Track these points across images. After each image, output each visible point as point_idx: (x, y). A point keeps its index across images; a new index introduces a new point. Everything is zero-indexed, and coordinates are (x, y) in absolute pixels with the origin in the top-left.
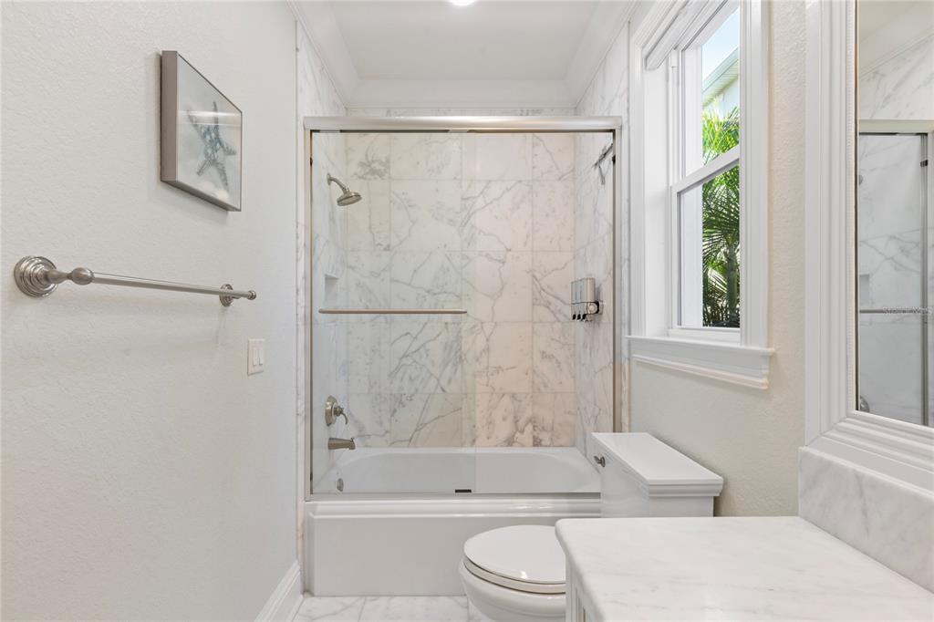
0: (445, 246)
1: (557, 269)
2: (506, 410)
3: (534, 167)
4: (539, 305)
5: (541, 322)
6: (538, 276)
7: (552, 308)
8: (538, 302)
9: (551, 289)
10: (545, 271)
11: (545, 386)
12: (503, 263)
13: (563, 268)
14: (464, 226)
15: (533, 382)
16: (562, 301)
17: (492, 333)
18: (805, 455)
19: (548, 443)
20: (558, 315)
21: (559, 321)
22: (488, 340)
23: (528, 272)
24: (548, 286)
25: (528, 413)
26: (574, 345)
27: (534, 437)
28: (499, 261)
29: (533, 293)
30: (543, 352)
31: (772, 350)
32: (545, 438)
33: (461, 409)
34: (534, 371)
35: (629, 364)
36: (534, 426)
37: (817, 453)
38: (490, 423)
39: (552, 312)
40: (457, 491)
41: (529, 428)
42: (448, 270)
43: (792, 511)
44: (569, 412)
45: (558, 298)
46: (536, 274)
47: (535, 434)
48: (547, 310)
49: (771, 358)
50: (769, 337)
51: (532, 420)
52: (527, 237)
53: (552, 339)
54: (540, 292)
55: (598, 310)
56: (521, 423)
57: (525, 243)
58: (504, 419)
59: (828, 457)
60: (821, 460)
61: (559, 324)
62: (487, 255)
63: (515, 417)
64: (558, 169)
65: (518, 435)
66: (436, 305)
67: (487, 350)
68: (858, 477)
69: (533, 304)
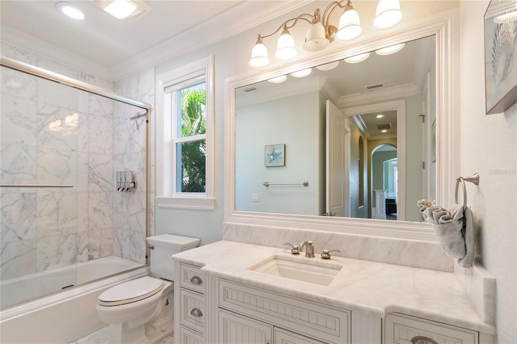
0: (23, 142)
1: (103, 164)
2: (70, 244)
3: (89, 107)
4: (93, 182)
5: (94, 192)
6: (92, 168)
7: (100, 184)
8: (92, 181)
9: (100, 174)
10: (96, 165)
11: (96, 227)
12: (69, 157)
13: (106, 164)
14: (39, 131)
15: (88, 225)
16: (106, 181)
17: (61, 199)
18: (225, 224)
19: (97, 257)
20: (103, 188)
21: (104, 191)
22: (58, 203)
23: (86, 164)
24: (98, 173)
25: (86, 243)
26: (112, 203)
27: (89, 256)
28: (66, 156)
29: (89, 176)
30: (95, 208)
31: (215, 198)
32: (95, 254)
33: (36, 248)
34: (89, 219)
35: (155, 209)
36: (89, 250)
37: (227, 223)
38: (59, 253)
39: (100, 186)
40: (63, 288)
41: (86, 250)
42: (25, 158)
43: (221, 239)
44: (110, 238)
45: (104, 179)
46: (91, 166)
47: (90, 253)
48: (97, 185)
49: (215, 201)
50: (214, 195)
51: (88, 247)
52: (85, 144)
53: (100, 201)
54: (93, 176)
55: (135, 186)
56: (81, 249)
57: (84, 148)
58: (69, 249)
59: (229, 223)
60: (228, 224)
61: (104, 193)
62: (57, 152)
63: (77, 247)
64: (104, 111)
65: (79, 256)
66: (13, 181)
67: (57, 209)
68: (236, 225)
69: (89, 182)
